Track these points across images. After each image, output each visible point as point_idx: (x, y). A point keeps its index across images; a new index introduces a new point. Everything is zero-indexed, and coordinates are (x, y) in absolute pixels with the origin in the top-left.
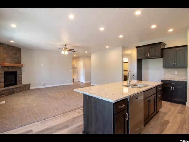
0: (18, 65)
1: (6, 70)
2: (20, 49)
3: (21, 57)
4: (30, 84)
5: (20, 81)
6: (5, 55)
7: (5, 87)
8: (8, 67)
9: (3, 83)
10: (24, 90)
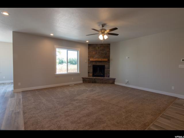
0: (102, 60)
1: (94, 64)
2: (109, 44)
3: (110, 52)
4: (115, 79)
5: (107, 74)
6: (94, 53)
7: (93, 76)
8: (96, 61)
9: (91, 73)
10: (106, 83)
